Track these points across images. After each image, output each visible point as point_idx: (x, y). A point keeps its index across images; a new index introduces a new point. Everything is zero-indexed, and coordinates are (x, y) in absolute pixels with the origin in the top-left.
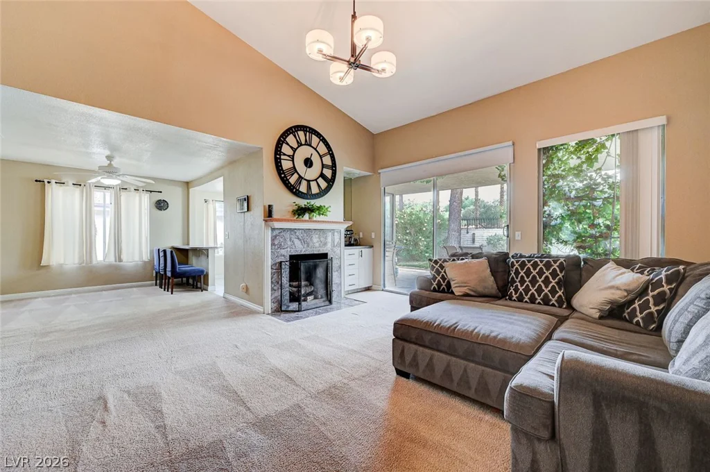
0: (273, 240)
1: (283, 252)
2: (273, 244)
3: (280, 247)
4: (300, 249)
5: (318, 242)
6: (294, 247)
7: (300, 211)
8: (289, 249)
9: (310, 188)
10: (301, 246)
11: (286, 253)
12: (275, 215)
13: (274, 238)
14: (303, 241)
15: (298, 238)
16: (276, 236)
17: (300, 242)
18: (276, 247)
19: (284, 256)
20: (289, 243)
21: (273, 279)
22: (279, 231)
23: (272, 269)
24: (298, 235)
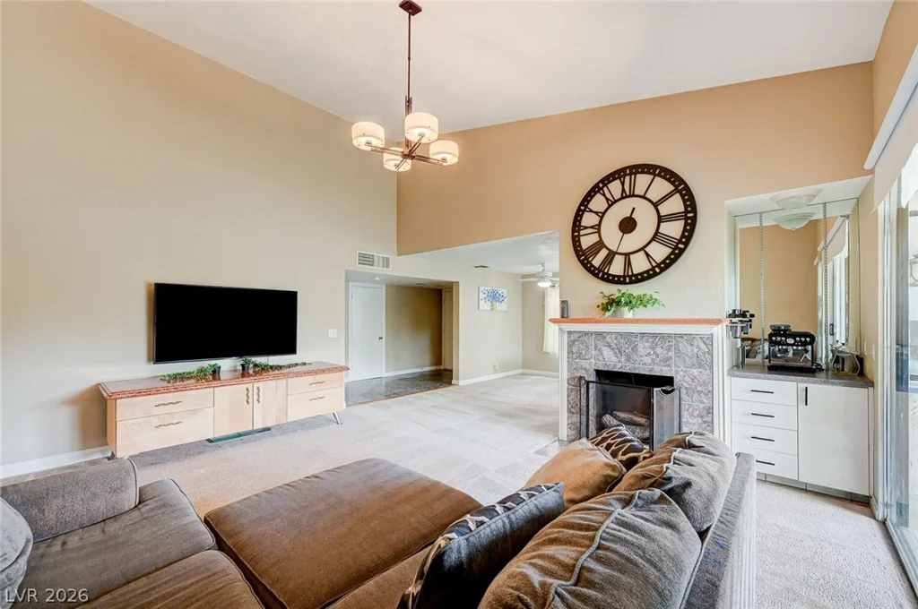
0: (570, 346)
1: (584, 363)
2: (570, 352)
3: (580, 356)
4: (614, 362)
5: (648, 354)
6: (601, 358)
7: (612, 303)
8: (593, 361)
9: (630, 264)
10: (614, 359)
11: (589, 367)
12: (572, 314)
13: (571, 344)
14: (618, 351)
15: (610, 346)
16: (574, 342)
17: (612, 352)
18: (575, 356)
19: (585, 369)
20: (593, 352)
21: (570, 398)
22: (578, 335)
23: (568, 383)
24: (610, 340)
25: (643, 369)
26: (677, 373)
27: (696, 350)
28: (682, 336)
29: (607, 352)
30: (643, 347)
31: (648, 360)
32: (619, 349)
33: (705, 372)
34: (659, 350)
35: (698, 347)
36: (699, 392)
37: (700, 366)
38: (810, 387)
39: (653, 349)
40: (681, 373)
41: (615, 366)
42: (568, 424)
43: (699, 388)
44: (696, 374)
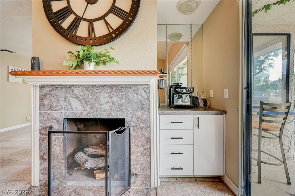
0: (42, 99)
1: (55, 114)
2: (42, 105)
3: (51, 108)
4: (79, 111)
5: (107, 103)
6: (70, 108)
8: (63, 111)
9: (93, 30)
10: (81, 108)
11: (59, 115)
12: (44, 67)
13: (42, 98)
15: (77, 98)
16: (45, 95)
17: (78, 103)
18: (46, 108)
19: (56, 119)
20: (63, 103)
21: (42, 146)
22: (50, 89)
23: (40, 133)
24: (77, 93)
25: (103, 115)
26: (127, 115)
27: (140, 97)
28: (130, 86)
29: (75, 103)
30: (103, 97)
31: (107, 107)
32: (84, 100)
33: (145, 113)
34: (115, 99)
35: (141, 95)
36: (142, 128)
37: (142, 108)
38: (201, 117)
39: (111, 98)
40: (130, 115)
41: (81, 114)
42: (40, 170)
43: (142, 125)
44: (140, 115)
